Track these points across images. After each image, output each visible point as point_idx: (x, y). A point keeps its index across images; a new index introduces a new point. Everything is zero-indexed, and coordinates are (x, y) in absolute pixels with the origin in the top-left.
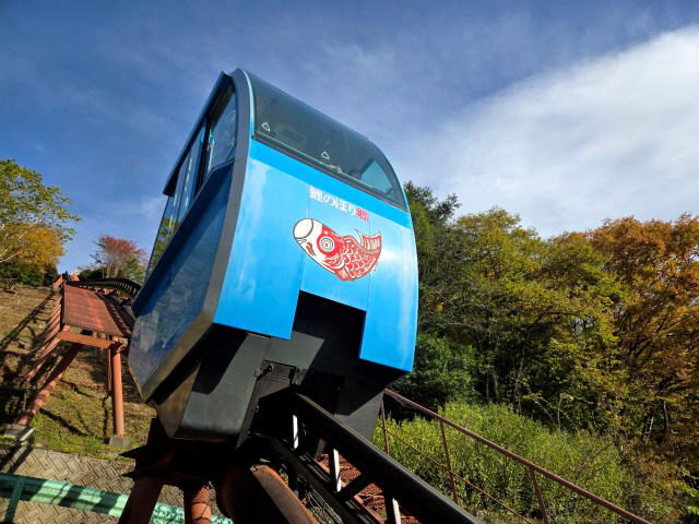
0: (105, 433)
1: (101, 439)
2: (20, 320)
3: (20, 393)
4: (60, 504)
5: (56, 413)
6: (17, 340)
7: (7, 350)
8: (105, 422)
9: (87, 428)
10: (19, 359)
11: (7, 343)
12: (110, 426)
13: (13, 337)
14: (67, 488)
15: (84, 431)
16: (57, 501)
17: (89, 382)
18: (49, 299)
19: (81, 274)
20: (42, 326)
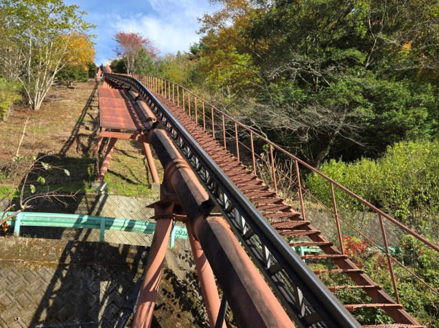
0: (148, 182)
1: (146, 185)
2: (82, 109)
3: (94, 162)
4: (125, 230)
5: (117, 172)
6: (83, 124)
7: (79, 133)
8: (147, 174)
9: (137, 179)
10: (87, 138)
11: (79, 127)
12: (150, 177)
13: (80, 122)
14: (127, 222)
15: (136, 181)
16: (124, 229)
17: (132, 148)
18: (95, 88)
19: (112, 64)
20: (96, 111)
